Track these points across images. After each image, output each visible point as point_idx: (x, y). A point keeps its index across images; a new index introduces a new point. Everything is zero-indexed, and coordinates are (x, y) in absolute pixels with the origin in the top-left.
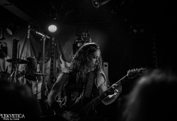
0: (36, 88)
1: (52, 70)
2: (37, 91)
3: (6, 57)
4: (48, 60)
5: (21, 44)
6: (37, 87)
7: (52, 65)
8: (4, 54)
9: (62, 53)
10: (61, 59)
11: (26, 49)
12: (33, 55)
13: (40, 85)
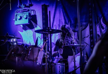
0: (73, 63)
1: (91, 38)
2: (75, 66)
3: (36, 27)
4: (86, 26)
5: (51, 10)
6: (75, 61)
7: (91, 32)
8: (34, 24)
9: (103, 16)
10: (102, 23)
11: (57, 15)
12: (67, 21)
13: (78, 58)
